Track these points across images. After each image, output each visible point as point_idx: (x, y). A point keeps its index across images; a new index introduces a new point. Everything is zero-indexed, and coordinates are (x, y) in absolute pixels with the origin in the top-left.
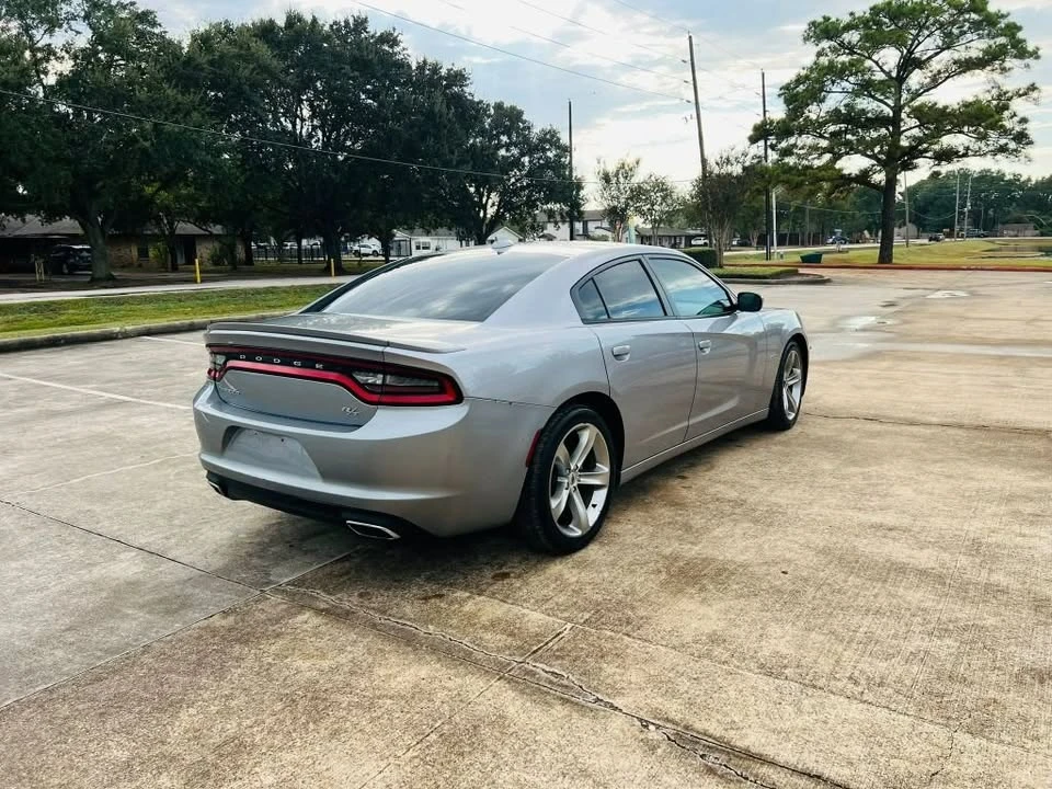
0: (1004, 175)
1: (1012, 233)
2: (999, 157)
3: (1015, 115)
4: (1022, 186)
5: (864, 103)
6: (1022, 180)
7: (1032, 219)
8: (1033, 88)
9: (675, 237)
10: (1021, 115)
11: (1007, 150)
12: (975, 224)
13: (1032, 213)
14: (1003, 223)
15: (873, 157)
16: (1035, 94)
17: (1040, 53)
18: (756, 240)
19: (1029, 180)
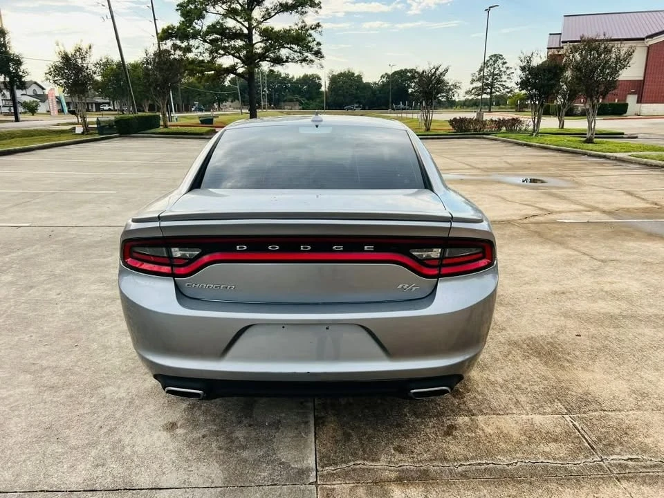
0: (280, 74)
1: (289, 107)
2: (303, 64)
3: (314, 40)
4: (290, 81)
5: (230, 23)
6: (290, 77)
7: (297, 100)
8: (318, 25)
9: (88, 104)
10: (317, 40)
11: (307, 61)
12: (270, 101)
13: (297, 97)
14: (284, 101)
15: (239, 58)
16: (319, 29)
17: (322, 5)
18: (147, 108)
19: (293, 77)
